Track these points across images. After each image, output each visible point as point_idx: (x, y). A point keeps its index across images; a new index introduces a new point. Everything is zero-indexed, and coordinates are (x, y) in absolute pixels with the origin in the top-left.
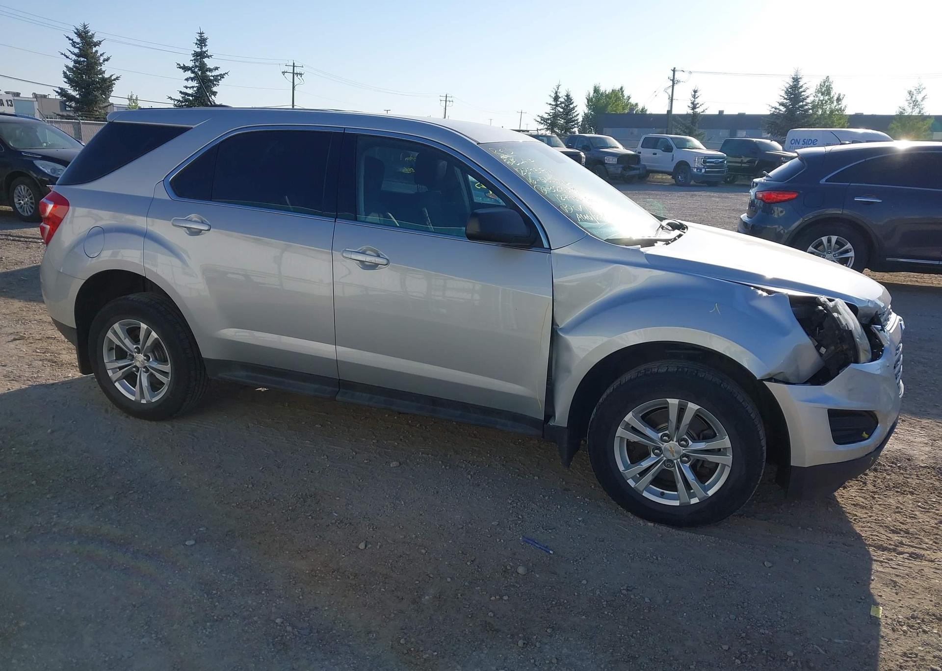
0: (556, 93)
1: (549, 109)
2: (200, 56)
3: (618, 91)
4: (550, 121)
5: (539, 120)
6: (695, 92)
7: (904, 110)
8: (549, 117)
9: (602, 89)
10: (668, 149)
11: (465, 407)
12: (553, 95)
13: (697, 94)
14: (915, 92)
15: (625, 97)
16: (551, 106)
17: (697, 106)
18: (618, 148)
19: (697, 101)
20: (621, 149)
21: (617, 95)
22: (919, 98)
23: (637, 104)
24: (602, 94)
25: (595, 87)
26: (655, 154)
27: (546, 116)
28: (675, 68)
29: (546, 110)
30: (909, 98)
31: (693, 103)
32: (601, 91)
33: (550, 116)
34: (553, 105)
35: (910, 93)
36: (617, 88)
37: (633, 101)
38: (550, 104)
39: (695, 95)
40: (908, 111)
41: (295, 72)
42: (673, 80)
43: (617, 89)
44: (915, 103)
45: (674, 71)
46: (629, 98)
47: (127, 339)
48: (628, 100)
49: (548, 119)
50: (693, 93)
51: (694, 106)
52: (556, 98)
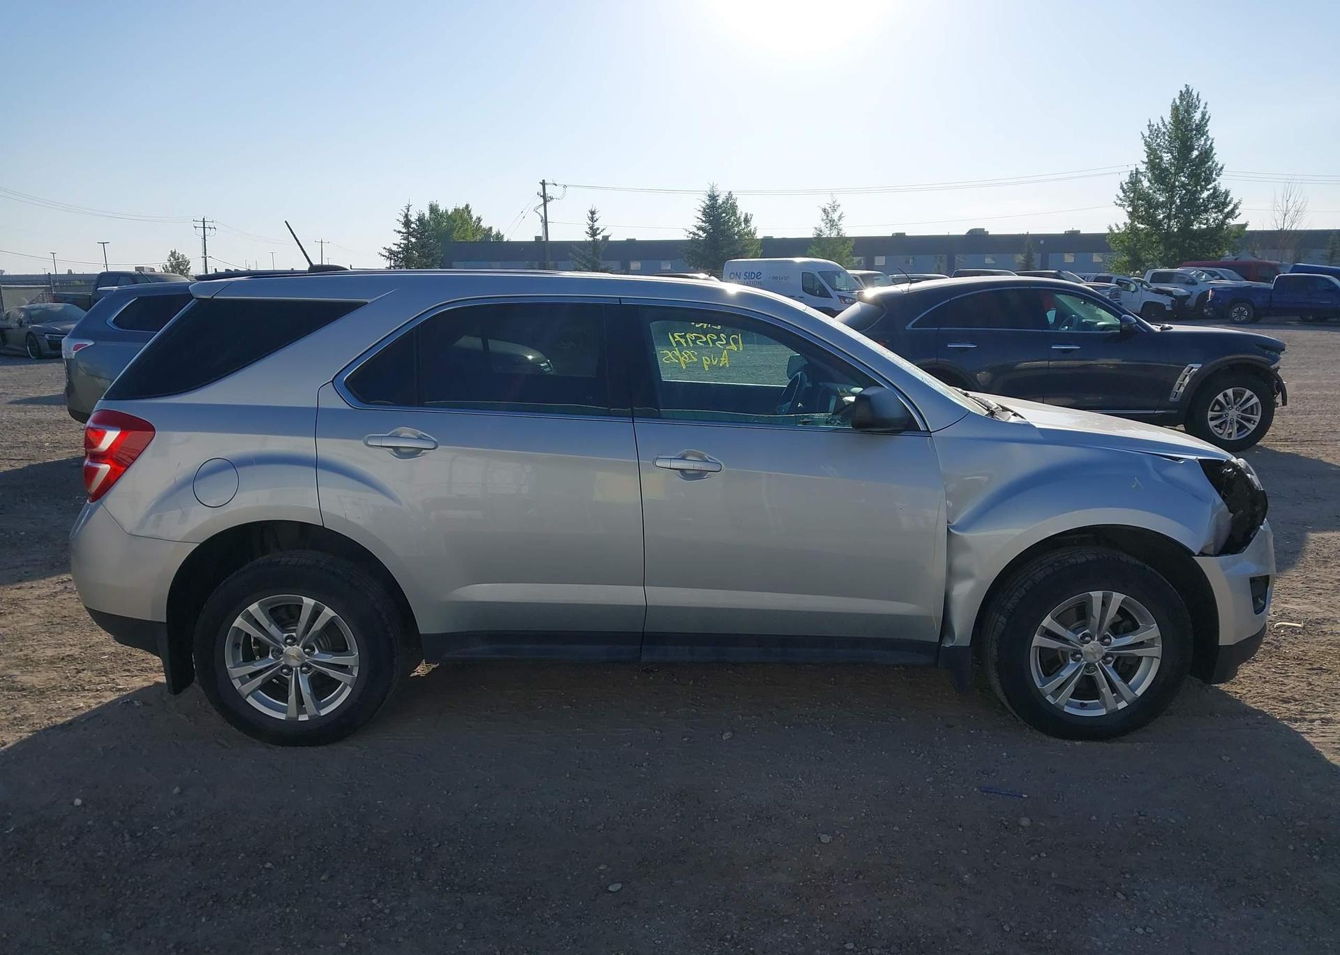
0: (406, 216)
1: (398, 239)
3: (463, 210)
4: (402, 256)
5: (387, 254)
6: (593, 213)
7: (821, 231)
8: (400, 249)
9: (442, 208)
11: (827, 642)
12: (402, 220)
13: (596, 216)
14: (830, 210)
15: (474, 219)
16: (401, 234)
17: (598, 232)
19: (596, 225)
21: (462, 215)
22: (835, 216)
23: (491, 228)
24: (442, 216)
25: (431, 205)
27: (395, 248)
28: (544, 181)
29: (394, 240)
30: (825, 218)
31: (591, 228)
32: (441, 211)
33: (400, 247)
34: (403, 233)
35: (824, 210)
36: (461, 206)
37: (485, 224)
38: (399, 232)
39: (592, 218)
40: (827, 233)
42: (544, 196)
43: (461, 208)
44: (832, 224)
45: (543, 184)
46: (479, 219)
47: (273, 626)
48: (479, 223)
49: (399, 252)
50: (590, 215)
51: (594, 232)
52: (407, 223)
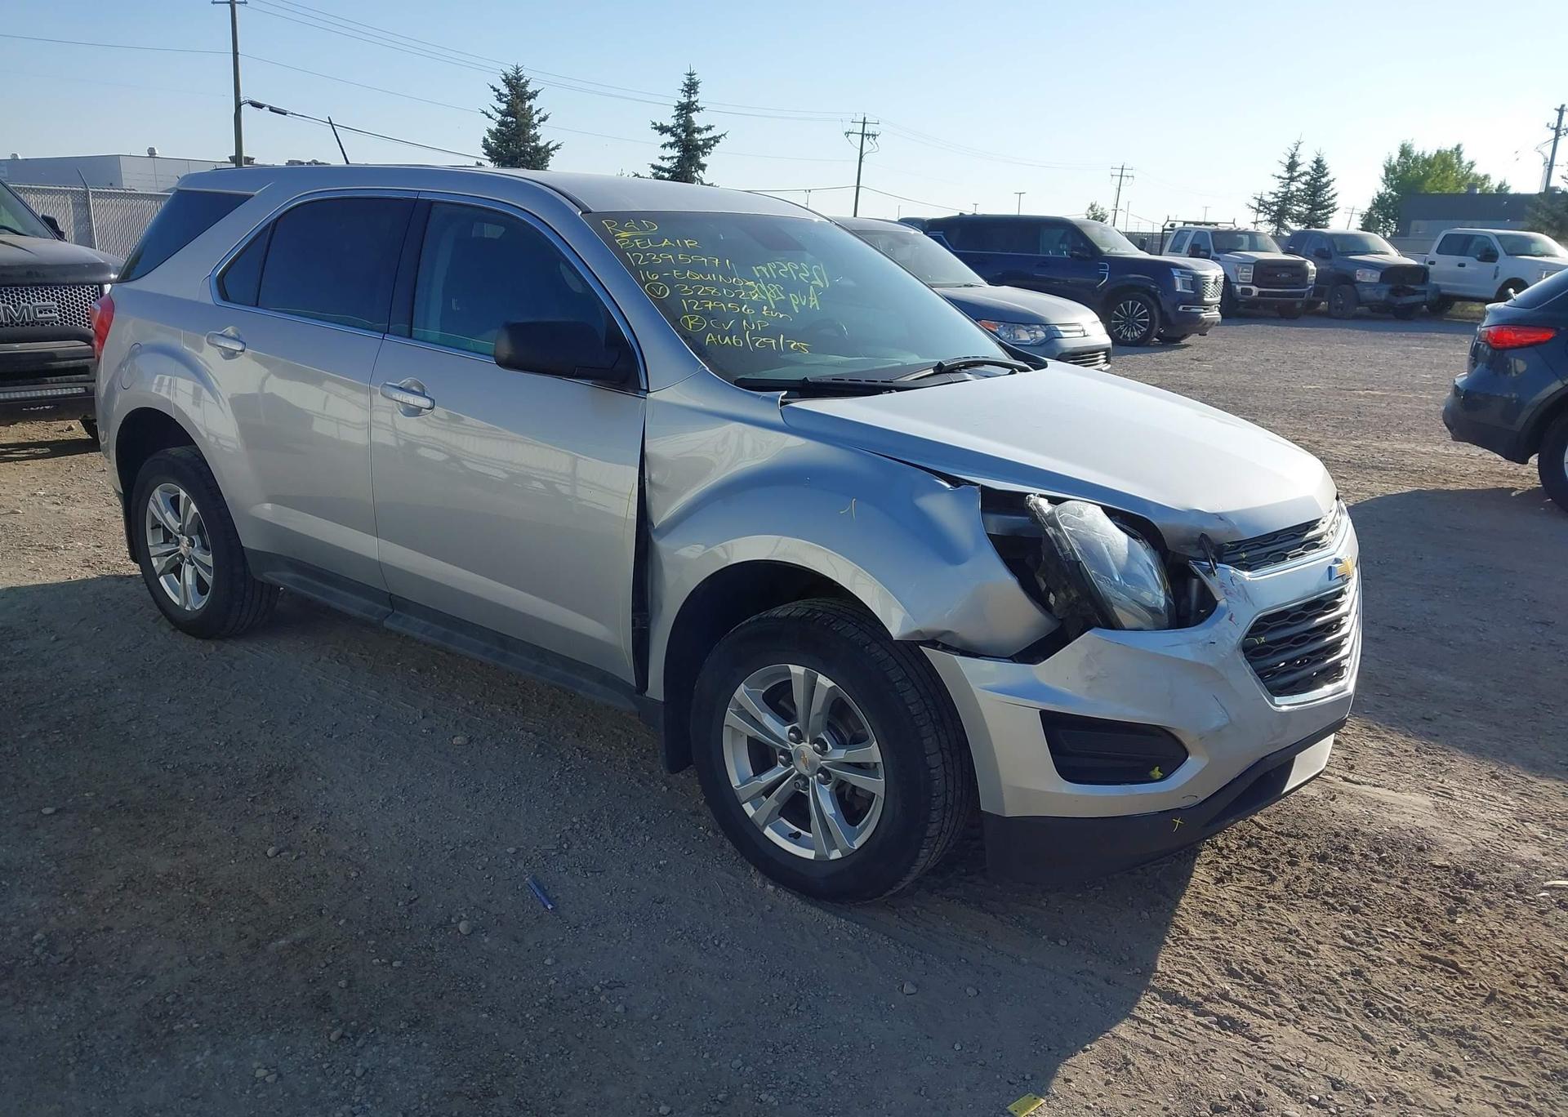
0: (1293, 156)
1: (1276, 186)
2: (686, 109)
3: (1451, 152)
4: (1275, 208)
5: (1256, 206)
8: (1276, 200)
9: (1417, 150)
10: (1489, 255)
12: (1287, 161)
15: (1464, 164)
16: (1281, 180)
18: (1387, 254)
20: (1394, 256)
21: (1446, 161)
23: (1486, 177)
24: (1416, 159)
25: (1403, 146)
26: (1462, 265)
27: (1270, 199)
28: (1563, 106)
29: (1270, 187)
32: (1415, 154)
33: (1278, 198)
34: (1284, 179)
36: (1448, 146)
37: (1479, 170)
38: (1279, 177)
41: (866, 132)
42: (1557, 130)
43: (1449, 149)
45: (1561, 111)
46: (1472, 164)
48: (1470, 169)
49: (1273, 204)
52: (1292, 166)
